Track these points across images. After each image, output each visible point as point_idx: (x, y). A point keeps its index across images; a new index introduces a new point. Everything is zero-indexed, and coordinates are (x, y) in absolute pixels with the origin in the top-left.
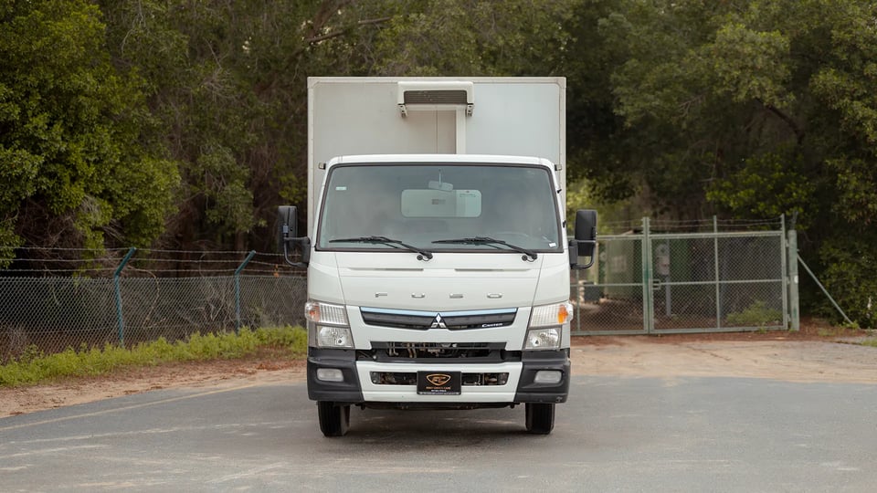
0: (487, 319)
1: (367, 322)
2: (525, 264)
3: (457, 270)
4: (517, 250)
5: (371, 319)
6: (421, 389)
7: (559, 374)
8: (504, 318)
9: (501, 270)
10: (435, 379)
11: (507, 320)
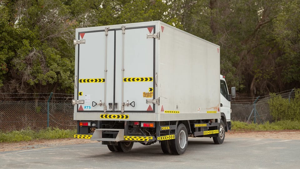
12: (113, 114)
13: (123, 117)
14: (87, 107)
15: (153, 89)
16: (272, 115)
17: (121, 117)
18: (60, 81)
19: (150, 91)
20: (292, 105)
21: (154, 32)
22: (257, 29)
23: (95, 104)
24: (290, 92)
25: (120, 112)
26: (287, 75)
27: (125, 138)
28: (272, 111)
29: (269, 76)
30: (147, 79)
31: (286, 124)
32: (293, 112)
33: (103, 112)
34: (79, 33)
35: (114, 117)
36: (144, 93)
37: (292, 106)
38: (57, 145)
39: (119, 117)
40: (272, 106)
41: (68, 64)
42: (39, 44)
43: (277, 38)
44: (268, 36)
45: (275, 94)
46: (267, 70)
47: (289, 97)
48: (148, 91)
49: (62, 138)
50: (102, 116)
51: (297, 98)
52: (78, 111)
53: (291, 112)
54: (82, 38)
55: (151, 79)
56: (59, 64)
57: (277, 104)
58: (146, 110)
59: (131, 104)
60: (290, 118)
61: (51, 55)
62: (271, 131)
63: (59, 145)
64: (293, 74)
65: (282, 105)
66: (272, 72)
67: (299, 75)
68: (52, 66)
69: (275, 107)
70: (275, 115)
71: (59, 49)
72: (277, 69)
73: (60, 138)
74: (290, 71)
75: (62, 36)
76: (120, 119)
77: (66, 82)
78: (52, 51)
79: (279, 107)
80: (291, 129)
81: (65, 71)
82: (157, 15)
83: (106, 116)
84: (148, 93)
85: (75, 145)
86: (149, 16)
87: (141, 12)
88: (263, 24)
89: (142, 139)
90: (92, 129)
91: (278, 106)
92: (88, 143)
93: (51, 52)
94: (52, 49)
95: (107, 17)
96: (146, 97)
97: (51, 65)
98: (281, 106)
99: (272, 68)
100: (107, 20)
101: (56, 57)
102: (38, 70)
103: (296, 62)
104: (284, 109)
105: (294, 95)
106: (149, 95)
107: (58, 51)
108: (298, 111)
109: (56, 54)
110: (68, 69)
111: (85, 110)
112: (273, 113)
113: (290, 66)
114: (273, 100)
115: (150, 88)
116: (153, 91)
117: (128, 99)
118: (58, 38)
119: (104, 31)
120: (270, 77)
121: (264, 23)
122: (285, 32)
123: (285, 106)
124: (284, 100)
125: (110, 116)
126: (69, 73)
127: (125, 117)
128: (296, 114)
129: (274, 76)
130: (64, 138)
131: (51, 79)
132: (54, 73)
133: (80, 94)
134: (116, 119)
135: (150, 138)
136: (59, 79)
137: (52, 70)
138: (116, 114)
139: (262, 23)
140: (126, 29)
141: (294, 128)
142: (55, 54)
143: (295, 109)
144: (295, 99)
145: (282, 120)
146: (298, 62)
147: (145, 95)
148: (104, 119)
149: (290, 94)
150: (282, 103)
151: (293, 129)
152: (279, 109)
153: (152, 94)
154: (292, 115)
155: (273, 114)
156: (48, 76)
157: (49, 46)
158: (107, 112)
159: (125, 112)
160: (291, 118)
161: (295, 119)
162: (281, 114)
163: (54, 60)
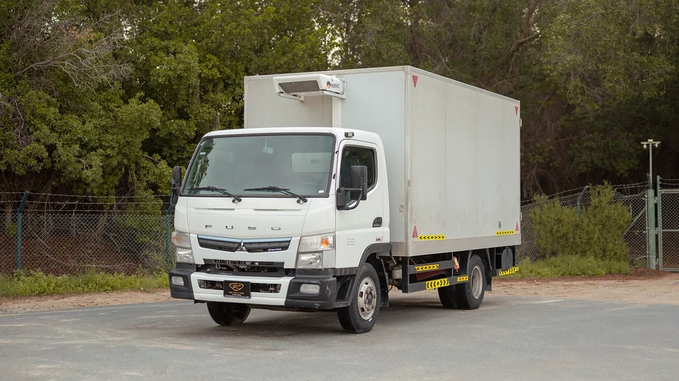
0: (272, 245)
1: (202, 245)
2: (298, 206)
3: (255, 210)
4: (294, 196)
5: (204, 243)
6: (226, 294)
7: (318, 287)
8: (283, 244)
9: (283, 210)
10: (234, 287)
11: (284, 246)
16: (539, 245)
18: (58, 166)
20: (583, 222)
22: (513, 52)
24: (581, 192)
26: (579, 155)
28: (540, 236)
29: (541, 157)
31: (568, 264)
32: (586, 237)
37: (584, 224)
38: (28, 310)
40: (540, 223)
41: (75, 128)
42: (11, 83)
43: (552, 71)
44: (535, 69)
45: (547, 197)
46: (538, 145)
47: (578, 203)
49: (48, 295)
51: (596, 207)
53: (580, 238)
56: (55, 127)
57: (549, 220)
60: (579, 250)
61: (37, 106)
62: (531, 280)
63: (33, 310)
64: (593, 154)
65: (561, 221)
66: (548, 149)
67: (605, 156)
68: (38, 132)
69: (545, 225)
70: (545, 244)
71: (56, 94)
72: (558, 143)
73: (42, 294)
74: (586, 148)
75: (62, 64)
77: (70, 169)
78: (40, 99)
79: (555, 225)
80: (577, 275)
81: (68, 144)
82: (285, 19)
85: (72, 309)
86: (264, 21)
87: (247, 12)
88: (526, 41)
91: (552, 224)
92: (104, 305)
93: (37, 100)
94: (40, 93)
95: (171, 22)
97: (36, 130)
98: (558, 224)
99: (548, 140)
100: (170, 30)
101: (48, 111)
102: (6, 140)
103: (601, 125)
104: (565, 231)
105: (589, 200)
107: (53, 99)
108: (596, 236)
109: (49, 104)
110: (76, 138)
112: (542, 239)
113: (587, 137)
114: (542, 210)
118: (52, 69)
120: (544, 159)
121: (527, 38)
122: (569, 58)
123: (569, 223)
124: (566, 210)
126: (77, 147)
128: (592, 242)
129: (553, 158)
130: (51, 295)
131: (34, 162)
132: (43, 147)
136: (55, 161)
137: (38, 141)
139: (523, 40)
141: (584, 273)
142: (45, 105)
143: (589, 229)
144: (590, 209)
145: (560, 254)
146: (604, 127)
149: (580, 198)
150: (561, 218)
151: (583, 276)
152: (554, 231)
154: (582, 243)
155: (540, 241)
156: (27, 155)
157: (32, 86)
160: (582, 252)
161: (588, 253)
162: (558, 243)
163: (43, 118)
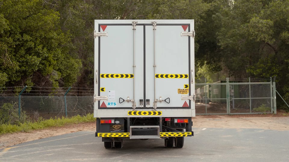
12: (143, 111)
13: (155, 113)
14: (111, 104)
15: (188, 86)
17: (153, 113)
19: (185, 88)
21: (189, 31)
23: (121, 100)
25: (152, 108)
27: (160, 134)
30: (181, 76)
33: (131, 108)
34: (100, 25)
35: (145, 114)
36: (179, 90)
39: (150, 113)
48: (183, 87)
50: (130, 113)
52: (99, 108)
54: (104, 31)
55: (186, 76)
58: (181, 106)
59: (165, 100)
76: (152, 116)
83: (135, 113)
84: (183, 90)
89: (180, 135)
90: (116, 127)
96: (181, 93)
106: (184, 92)
111: (108, 106)
115: (185, 85)
116: (188, 88)
117: (161, 95)
119: (131, 25)
125: (140, 113)
127: (157, 113)
133: (103, 90)
134: (147, 116)
135: (189, 133)
138: (147, 111)
140: (157, 25)
147: (180, 91)
148: (133, 116)
153: (188, 91)
158: (137, 108)
159: (158, 108)
